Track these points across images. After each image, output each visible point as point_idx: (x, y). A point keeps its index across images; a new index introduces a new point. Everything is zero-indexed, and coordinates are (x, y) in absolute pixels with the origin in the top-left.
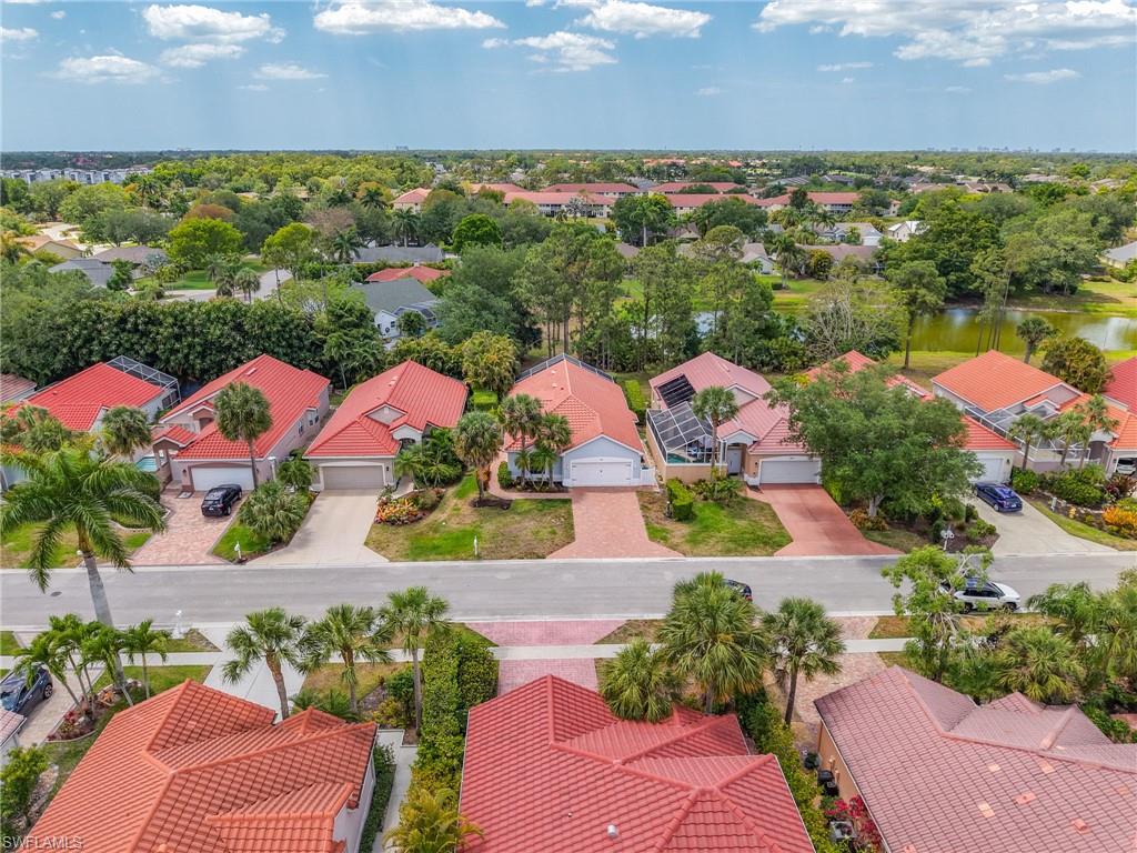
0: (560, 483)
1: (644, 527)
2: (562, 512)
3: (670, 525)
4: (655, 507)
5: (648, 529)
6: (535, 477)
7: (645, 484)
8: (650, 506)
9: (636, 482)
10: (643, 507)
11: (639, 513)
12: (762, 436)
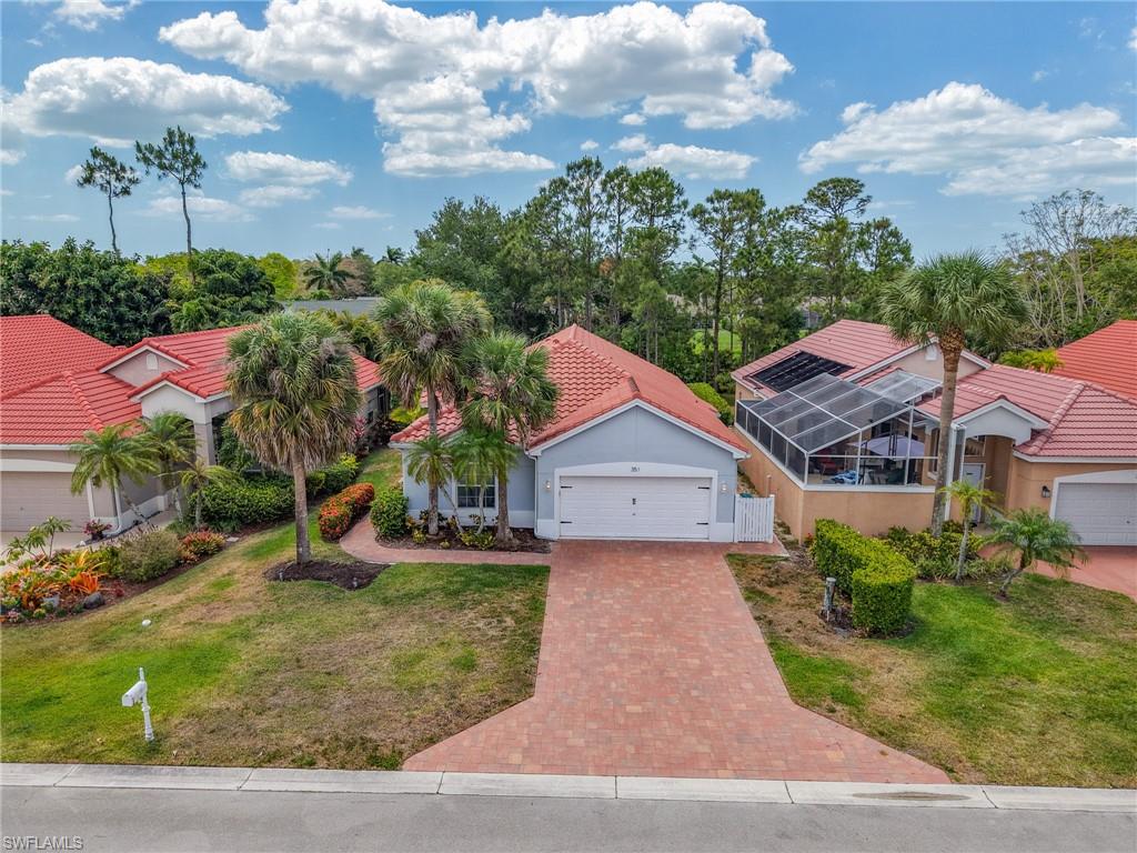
0: (530, 531)
1: (767, 655)
2: (516, 599)
3: (852, 651)
4: (790, 594)
5: (778, 659)
6: (465, 516)
7: (748, 537)
8: (772, 592)
9: (723, 533)
10: (752, 594)
11: (743, 611)
12: (1054, 418)
